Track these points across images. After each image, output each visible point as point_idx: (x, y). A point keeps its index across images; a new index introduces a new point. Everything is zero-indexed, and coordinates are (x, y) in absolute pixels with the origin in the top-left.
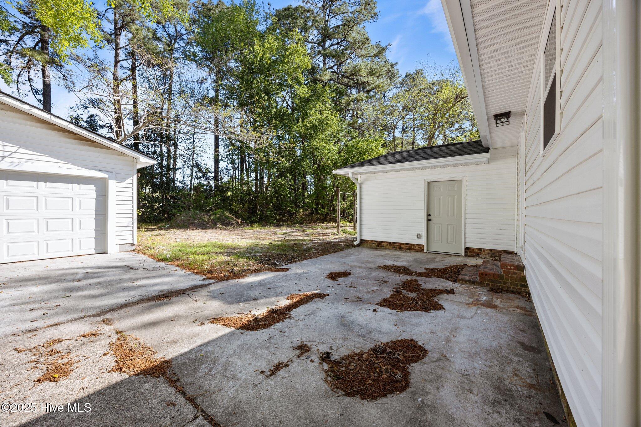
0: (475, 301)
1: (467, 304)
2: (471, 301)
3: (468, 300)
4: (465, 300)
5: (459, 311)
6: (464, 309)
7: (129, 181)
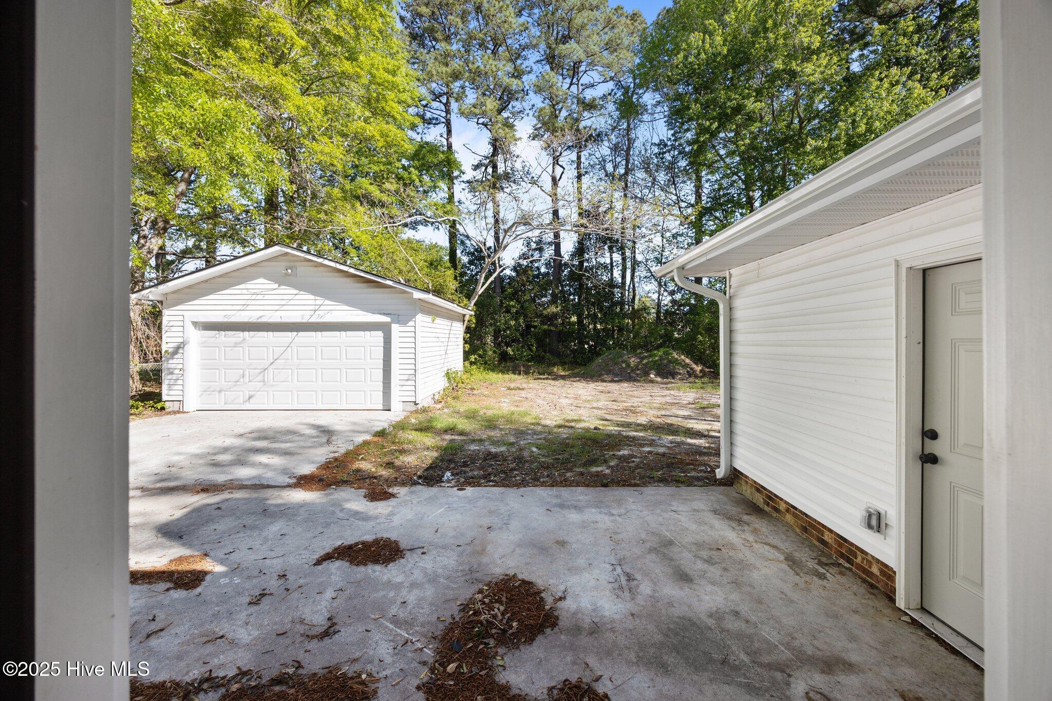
7: (411, 323)
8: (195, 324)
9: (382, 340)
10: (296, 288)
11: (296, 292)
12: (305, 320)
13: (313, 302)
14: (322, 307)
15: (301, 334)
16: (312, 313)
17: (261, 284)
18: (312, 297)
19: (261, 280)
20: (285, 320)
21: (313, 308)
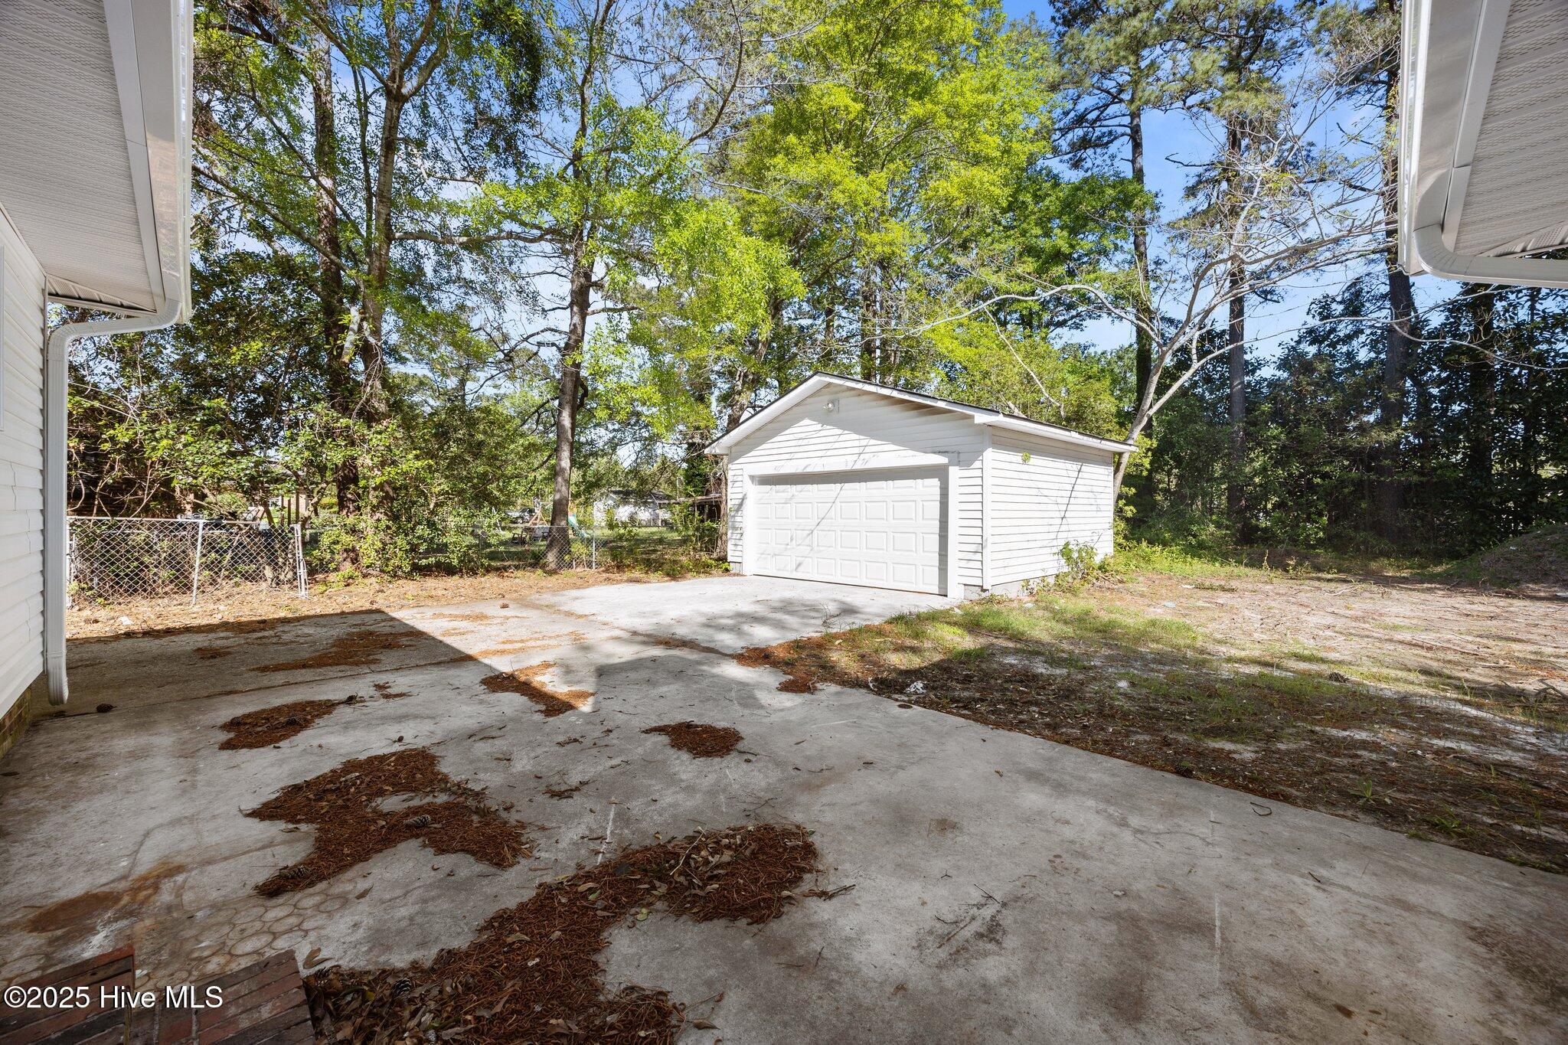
0: (148, 897)
1: (180, 869)
2: (166, 896)
3: (179, 892)
4: (191, 882)
5: (199, 833)
6: (184, 846)
7: (977, 464)
8: (752, 478)
9: (937, 491)
10: (839, 427)
11: (839, 431)
12: (849, 468)
13: (856, 443)
14: (867, 449)
15: (847, 486)
16: (855, 457)
17: (807, 426)
18: (856, 437)
19: (807, 421)
20: (827, 469)
21: (856, 450)
